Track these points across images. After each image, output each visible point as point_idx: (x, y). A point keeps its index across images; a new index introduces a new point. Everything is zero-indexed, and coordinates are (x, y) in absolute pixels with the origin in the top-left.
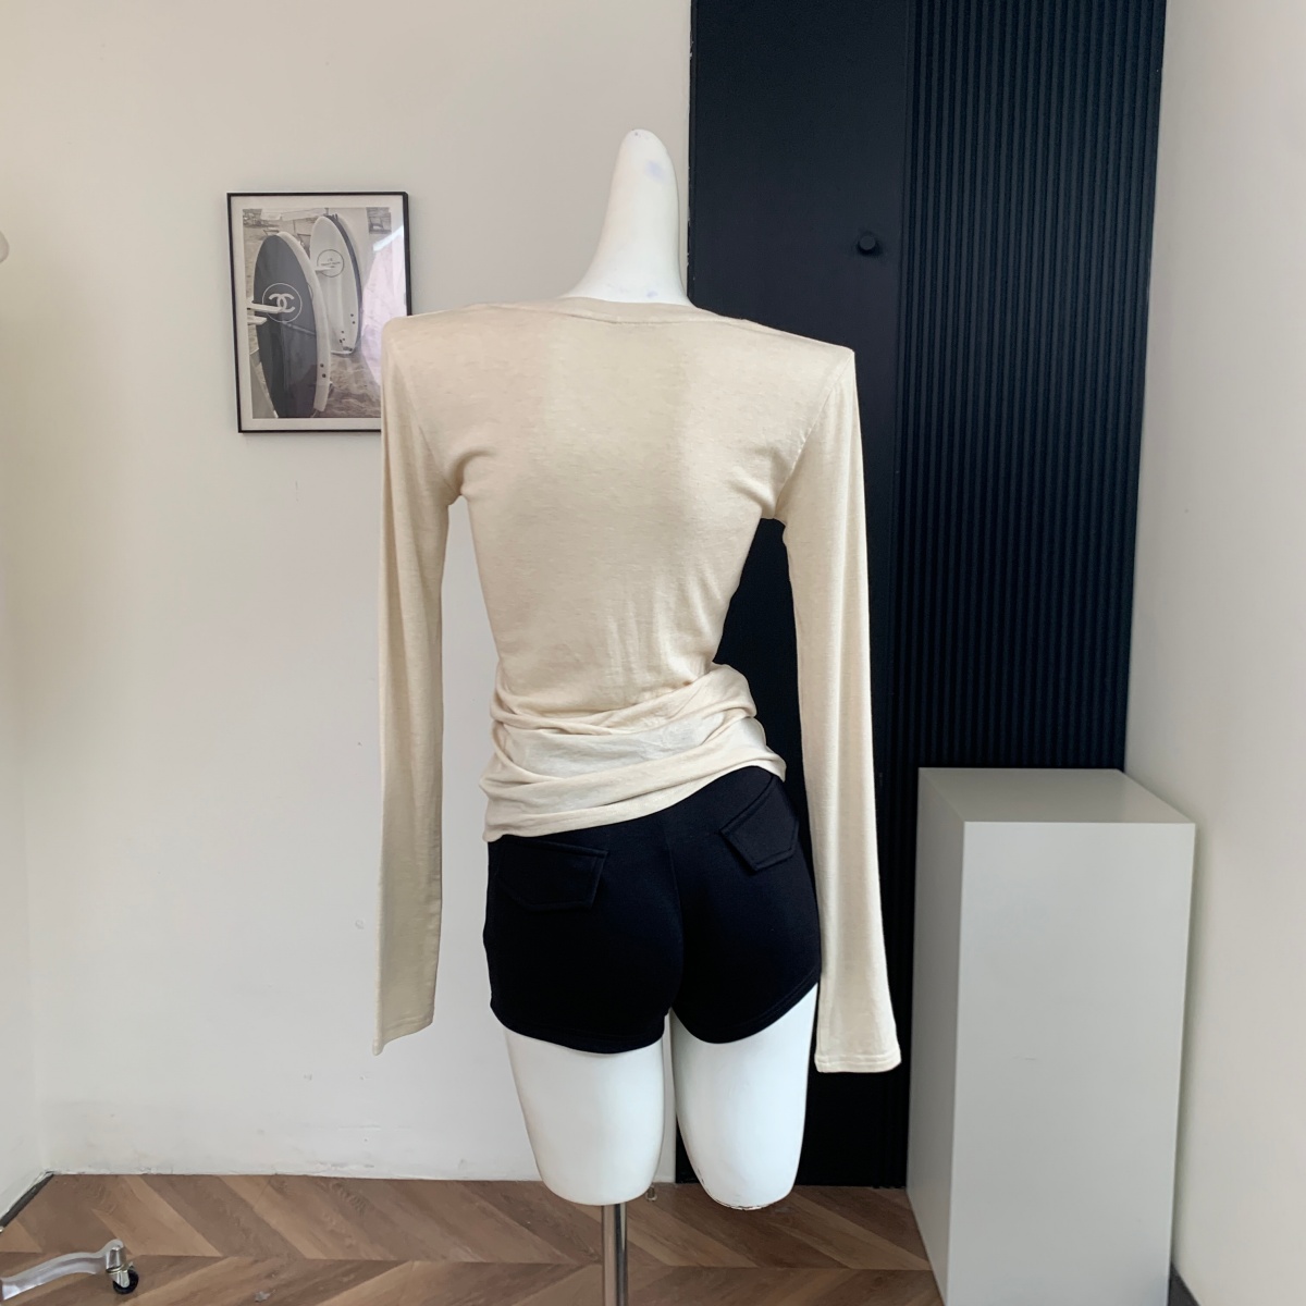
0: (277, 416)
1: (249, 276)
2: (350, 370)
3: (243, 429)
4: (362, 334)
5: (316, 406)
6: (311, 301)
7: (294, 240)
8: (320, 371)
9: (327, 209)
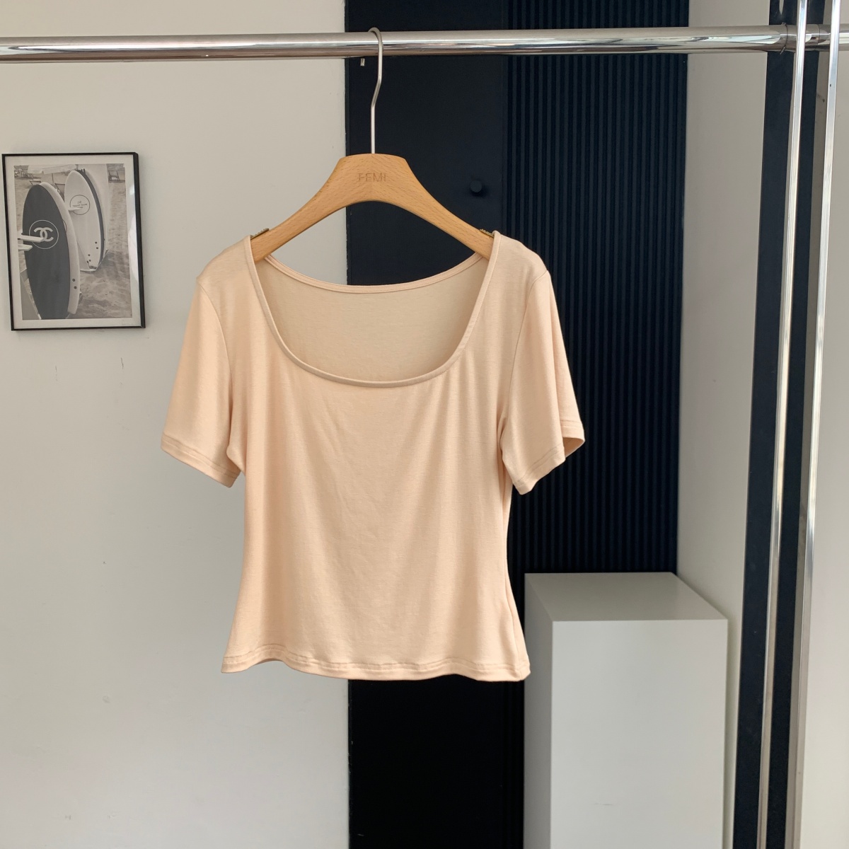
0: (40, 318)
1: (19, 215)
2: (95, 283)
3: (15, 328)
4: (104, 256)
5: (69, 310)
6: (65, 232)
7: (53, 188)
8: (73, 284)
9: (77, 165)
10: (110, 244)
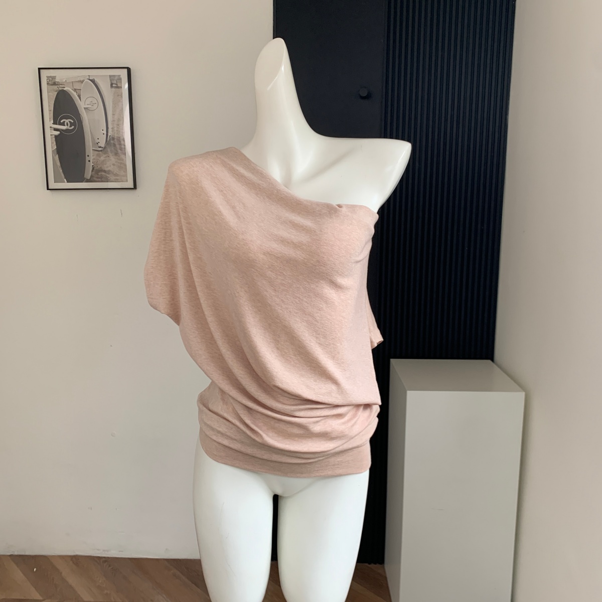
0: (66, 181)
1: (51, 111)
2: (102, 158)
3: (50, 188)
4: (108, 140)
5: (85, 176)
6: (82, 123)
7: (73, 92)
8: (87, 159)
9: (89, 76)
10: (112, 131)
